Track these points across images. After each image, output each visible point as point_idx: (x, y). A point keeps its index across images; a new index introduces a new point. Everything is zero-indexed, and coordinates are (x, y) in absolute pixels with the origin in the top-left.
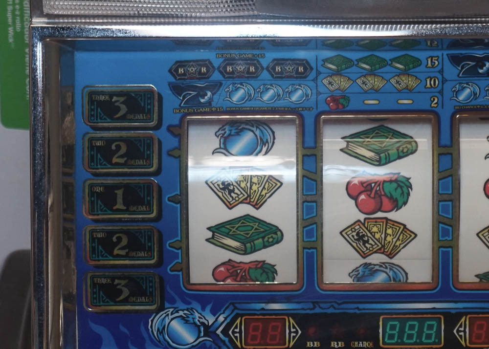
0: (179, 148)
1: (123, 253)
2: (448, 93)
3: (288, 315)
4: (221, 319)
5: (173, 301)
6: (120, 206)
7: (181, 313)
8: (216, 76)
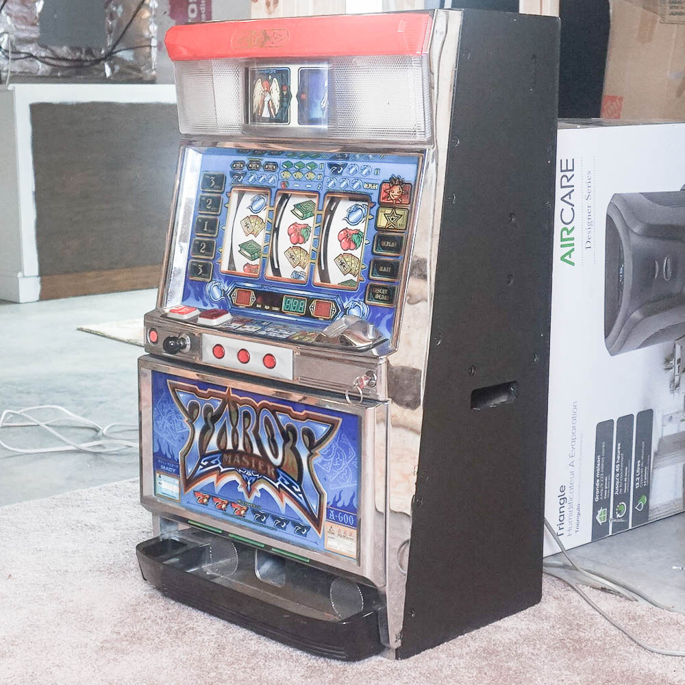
0: (228, 203)
1: (203, 252)
2: (325, 183)
3: (253, 290)
4: (230, 288)
5: (215, 278)
6: (205, 229)
7: (217, 284)
8: (245, 169)
